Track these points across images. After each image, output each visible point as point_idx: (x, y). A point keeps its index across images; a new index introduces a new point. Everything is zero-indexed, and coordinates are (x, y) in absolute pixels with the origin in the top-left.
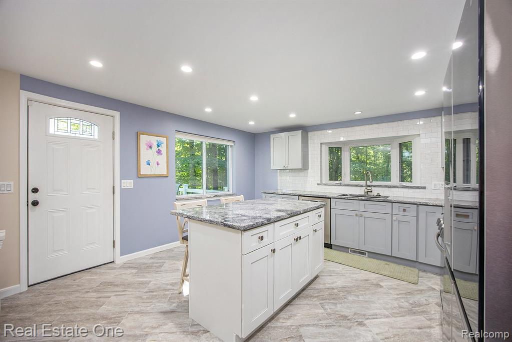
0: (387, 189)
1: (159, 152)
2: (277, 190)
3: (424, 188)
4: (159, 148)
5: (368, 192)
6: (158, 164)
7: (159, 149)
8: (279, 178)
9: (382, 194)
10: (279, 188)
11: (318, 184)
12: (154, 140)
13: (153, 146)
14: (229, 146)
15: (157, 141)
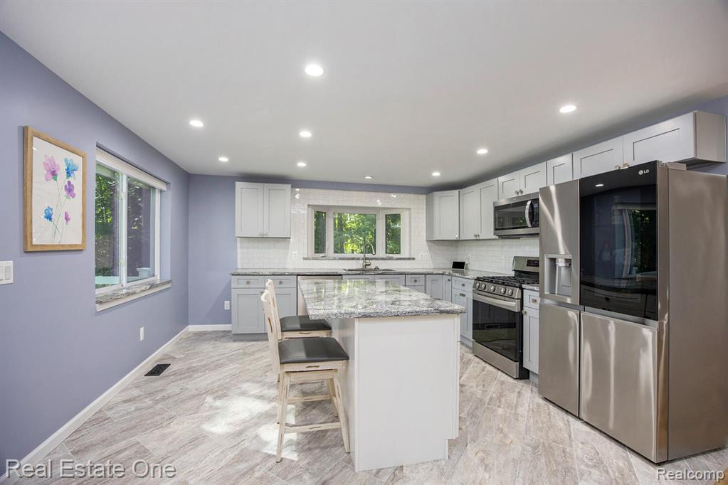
0: (383, 261)
1: (69, 189)
2: (237, 269)
3: (414, 259)
4: (70, 179)
5: (366, 265)
6: (67, 219)
7: (69, 183)
8: (239, 250)
9: (381, 267)
10: (239, 266)
11: (305, 259)
12: (61, 157)
13: (58, 173)
14: (154, 188)
15: (66, 160)
